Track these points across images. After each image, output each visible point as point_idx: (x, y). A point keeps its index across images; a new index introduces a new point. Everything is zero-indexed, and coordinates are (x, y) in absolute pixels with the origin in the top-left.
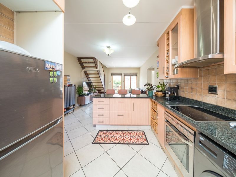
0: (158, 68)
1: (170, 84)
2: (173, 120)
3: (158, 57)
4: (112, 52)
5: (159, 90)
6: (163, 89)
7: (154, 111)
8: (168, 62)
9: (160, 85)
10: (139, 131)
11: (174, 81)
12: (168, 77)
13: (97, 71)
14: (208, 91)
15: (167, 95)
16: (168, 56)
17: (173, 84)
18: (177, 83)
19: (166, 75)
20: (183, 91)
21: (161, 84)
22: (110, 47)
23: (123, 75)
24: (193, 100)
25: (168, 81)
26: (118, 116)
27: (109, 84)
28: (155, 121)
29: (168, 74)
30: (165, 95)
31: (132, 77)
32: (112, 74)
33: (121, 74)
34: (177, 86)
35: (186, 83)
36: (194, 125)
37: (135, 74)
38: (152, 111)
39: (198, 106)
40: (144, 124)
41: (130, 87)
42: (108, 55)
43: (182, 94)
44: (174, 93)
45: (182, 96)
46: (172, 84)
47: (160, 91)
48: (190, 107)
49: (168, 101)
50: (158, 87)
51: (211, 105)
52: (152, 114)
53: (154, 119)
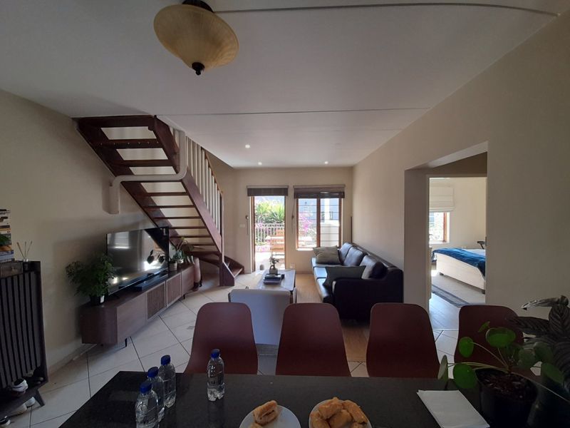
13: (181, 181)
27: (241, 226)
31: (324, 201)
32: (252, 192)
33: (284, 191)
37: (334, 190)
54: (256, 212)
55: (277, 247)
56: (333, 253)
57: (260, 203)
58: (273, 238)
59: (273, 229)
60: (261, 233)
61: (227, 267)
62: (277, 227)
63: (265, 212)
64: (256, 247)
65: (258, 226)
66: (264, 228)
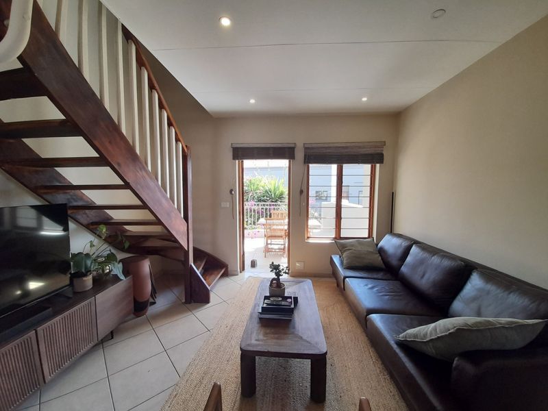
27: (223, 204)
31: (347, 168)
32: (237, 153)
33: (288, 152)
37: (370, 151)
54: (245, 188)
55: (273, 234)
56: (371, 249)
57: (251, 178)
58: (268, 221)
59: (266, 209)
60: (253, 213)
61: (198, 272)
62: (272, 207)
63: (257, 189)
64: (245, 231)
65: (247, 205)
66: (256, 208)
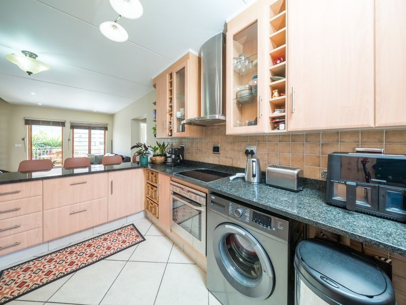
0: (155, 121)
1: (172, 145)
2: (182, 189)
3: (155, 103)
4: (42, 69)
5: (156, 154)
6: (162, 151)
7: (152, 186)
8: (171, 115)
9: (157, 146)
10: (124, 227)
11: (177, 141)
12: (171, 135)
14: (212, 151)
15: (169, 160)
16: (171, 107)
17: (176, 144)
18: (181, 143)
19: (168, 132)
20: (189, 153)
21: (159, 145)
22: (37, 56)
23: (68, 125)
24: (199, 162)
25: (169, 141)
26: (71, 214)
27: (18, 145)
28: (154, 200)
29: (171, 131)
30: (166, 160)
31: (93, 131)
32: (28, 122)
33: (62, 124)
34: (181, 147)
35: (192, 143)
36: (206, 187)
37: (102, 126)
38: (148, 186)
39: (204, 168)
40: (133, 212)
41: (90, 152)
42: (30, 73)
43: (188, 157)
44: (178, 156)
45: (187, 159)
46: (174, 144)
47: (158, 156)
48: (197, 170)
49: (173, 168)
50: (155, 149)
51: (216, 165)
52: (148, 191)
53: (152, 197)
